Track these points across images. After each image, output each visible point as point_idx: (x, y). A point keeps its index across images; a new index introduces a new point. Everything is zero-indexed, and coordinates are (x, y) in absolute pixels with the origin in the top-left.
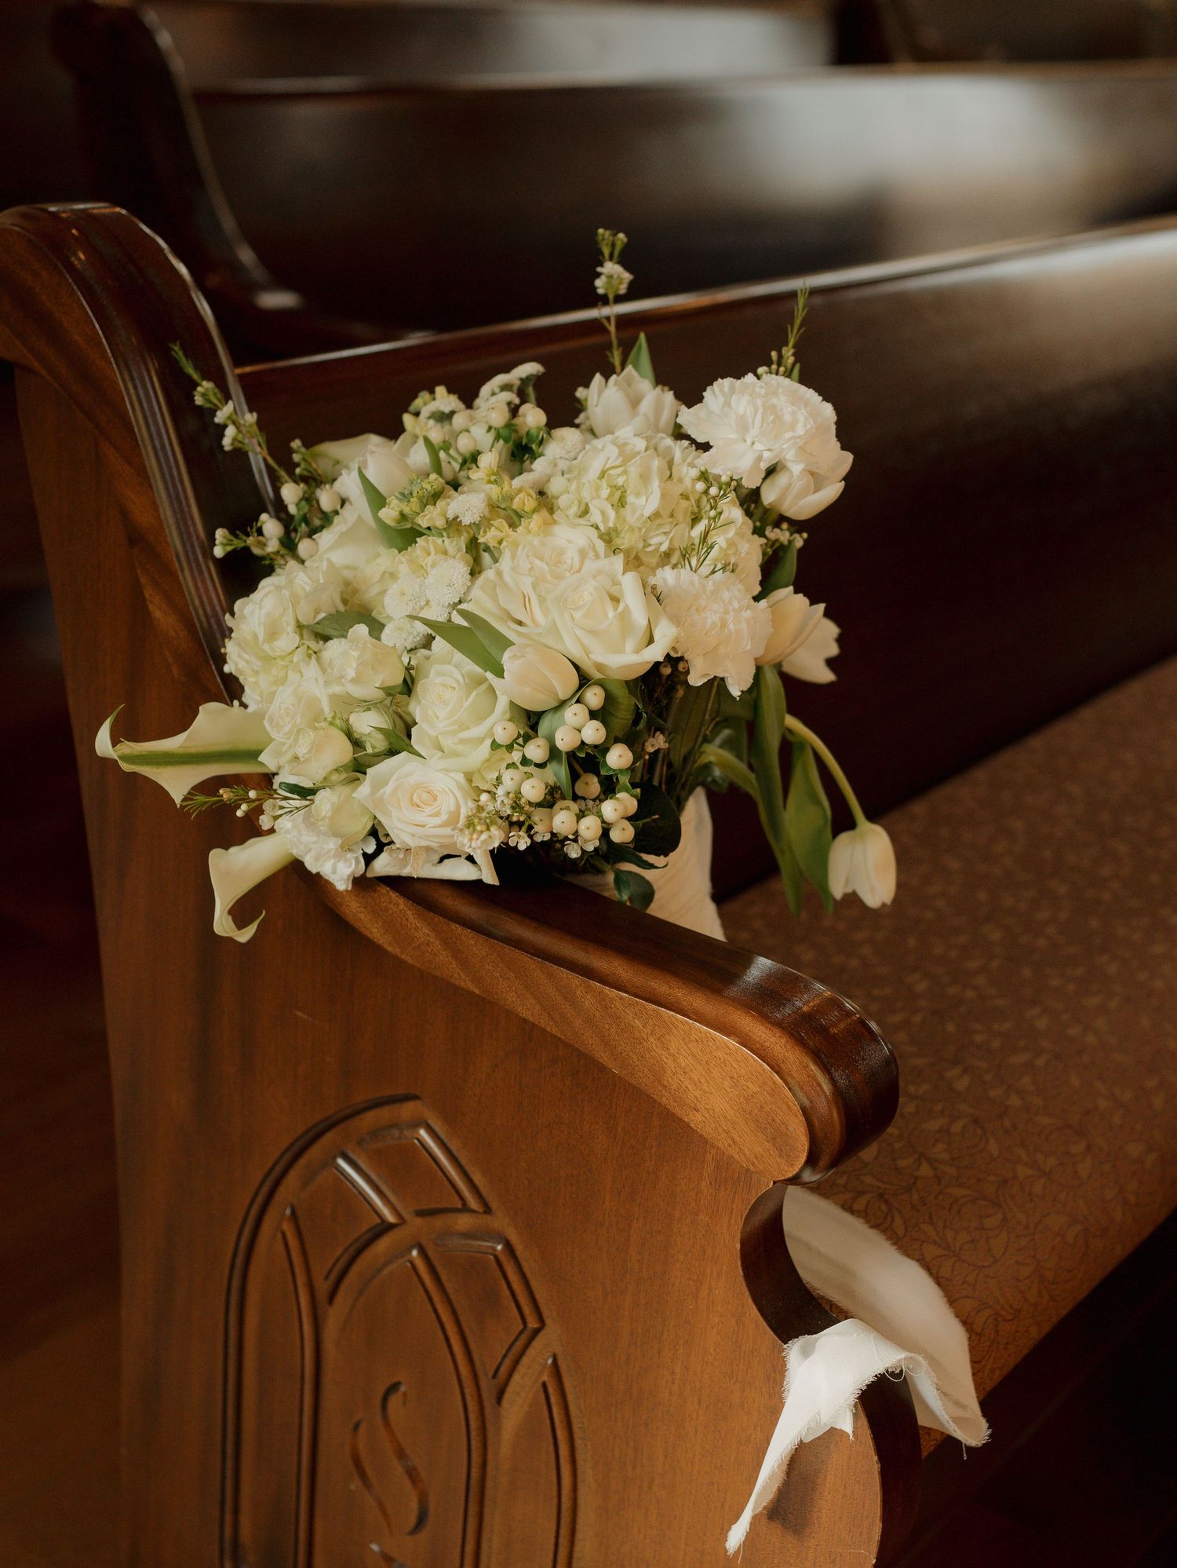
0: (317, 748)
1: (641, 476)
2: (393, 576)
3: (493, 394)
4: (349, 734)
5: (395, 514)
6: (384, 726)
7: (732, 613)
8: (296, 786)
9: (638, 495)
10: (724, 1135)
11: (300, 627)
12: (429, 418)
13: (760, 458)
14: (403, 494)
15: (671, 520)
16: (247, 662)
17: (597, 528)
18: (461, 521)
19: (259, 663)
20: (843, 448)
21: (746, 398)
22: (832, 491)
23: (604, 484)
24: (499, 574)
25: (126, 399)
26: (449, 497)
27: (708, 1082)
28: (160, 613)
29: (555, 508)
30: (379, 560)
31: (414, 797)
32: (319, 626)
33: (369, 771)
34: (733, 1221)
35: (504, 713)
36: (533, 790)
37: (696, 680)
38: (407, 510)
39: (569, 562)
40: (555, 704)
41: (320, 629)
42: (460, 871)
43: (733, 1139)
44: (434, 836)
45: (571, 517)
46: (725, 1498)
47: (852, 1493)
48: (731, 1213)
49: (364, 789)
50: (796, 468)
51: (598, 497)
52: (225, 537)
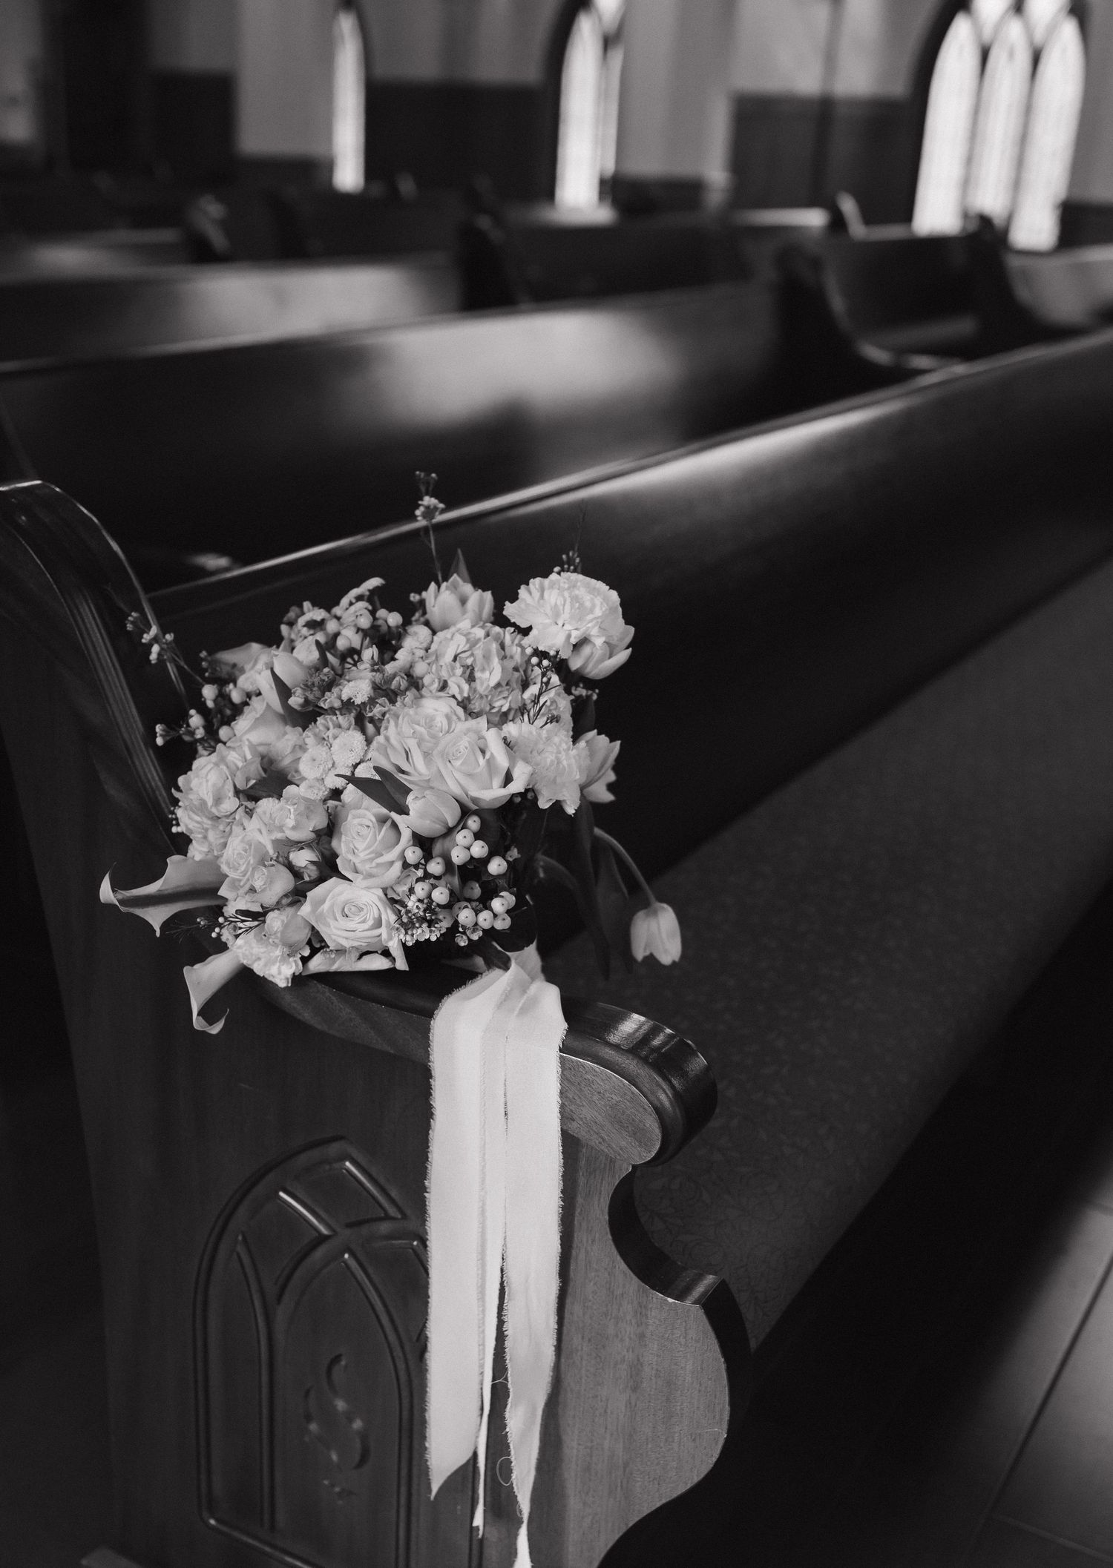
0: (270, 881)
1: (484, 657)
2: (303, 748)
3: (351, 604)
4: (290, 867)
5: (301, 700)
6: (316, 859)
7: (563, 753)
8: (248, 911)
9: (483, 670)
10: (596, 1136)
11: (237, 792)
12: (304, 626)
13: (569, 636)
14: (306, 685)
15: (508, 687)
16: (198, 822)
17: (454, 697)
18: (354, 702)
19: (209, 822)
20: (627, 623)
21: (555, 592)
22: (622, 656)
23: (458, 664)
24: (387, 739)
25: (76, 629)
26: (340, 685)
27: (580, 1098)
28: (113, 790)
29: (420, 686)
30: (287, 737)
31: (345, 910)
32: (251, 790)
33: (308, 894)
34: (602, 1200)
35: (409, 841)
36: (440, 896)
37: (544, 804)
38: (311, 697)
39: (439, 725)
40: (444, 831)
41: (252, 793)
42: (378, 963)
43: (602, 1138)
44: (364, 938)
45: (434, 691)
46: (607, 1405)
47: (706, 1387)
48: (600, 1193)
49: (306, 909)
50: (599, 641)
51: (454, 675)
52: (163, 730)
